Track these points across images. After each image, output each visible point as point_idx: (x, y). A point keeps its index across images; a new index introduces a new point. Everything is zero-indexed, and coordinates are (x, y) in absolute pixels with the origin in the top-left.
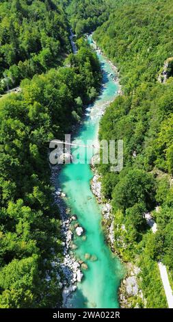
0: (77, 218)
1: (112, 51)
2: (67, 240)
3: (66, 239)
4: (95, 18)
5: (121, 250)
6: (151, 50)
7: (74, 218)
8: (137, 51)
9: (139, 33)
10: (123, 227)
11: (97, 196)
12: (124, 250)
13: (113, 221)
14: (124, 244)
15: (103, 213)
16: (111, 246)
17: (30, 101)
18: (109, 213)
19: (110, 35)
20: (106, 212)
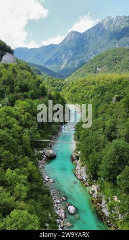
0: (66, 198)
1: (74, 99)
3: (59, 216)
4: (60, 87)
5: (118, 223)
6: (101, 95)
7: (64, 198)
8: (91, 97)
9: (91, 88)
11: (82, 180)
12: (121, 222)
13: (104, 197)
14: (120, 215)
15: (91, 193)
16: (106, 221)
17: (22, 112)
18: (97, 192)
19: (71, 92)
20: (93, 192)
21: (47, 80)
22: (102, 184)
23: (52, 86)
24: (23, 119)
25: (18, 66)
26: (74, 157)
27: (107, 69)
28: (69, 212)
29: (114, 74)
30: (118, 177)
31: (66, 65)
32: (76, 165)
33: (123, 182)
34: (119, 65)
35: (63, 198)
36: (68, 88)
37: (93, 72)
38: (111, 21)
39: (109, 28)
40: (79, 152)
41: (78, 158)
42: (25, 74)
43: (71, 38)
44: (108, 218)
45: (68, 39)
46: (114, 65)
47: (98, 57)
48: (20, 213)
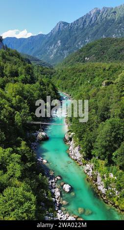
0: (61, 178)
1: (64, 86)
2: (56, 197)
3: (55, 195)
4: (49, 75)
5: (115, 200)
6: (90, 81)
8: (81, 84)
9: (80, 75)
10: (111, 175)
11: (76, 160)
12: (118, 198)
13: (99, 174)
14: (117, 191)
15: (86, 172)
16: (102, 198)
17: (13, 95)
18: (91, 171)
19: (61, 79)
20: (88, 171)
21: (36, 69)
22: (96, 162)
23: (42, 74)
24: (14, 102)
25: (7, 53)
26: (67, 138)
27: (95, 58)
28: (64, 190)
29: (101, 63)
30: (114, 154)
31: (55, 55)
32: (69, 146)
33: (119, 158)
34: (106, 55)
35: (58, 177)
36: (58, 75)
37: (82, 61)
38: (98, 12)
39: (96, 19)
40: (72, 134)
41: (71, 139)
42: (15, 60)
43: (59, 29)
44: (105, 195)
45: (57, 29)
46: (102, 55)
47: (86, 46)
48: (14, 191)
